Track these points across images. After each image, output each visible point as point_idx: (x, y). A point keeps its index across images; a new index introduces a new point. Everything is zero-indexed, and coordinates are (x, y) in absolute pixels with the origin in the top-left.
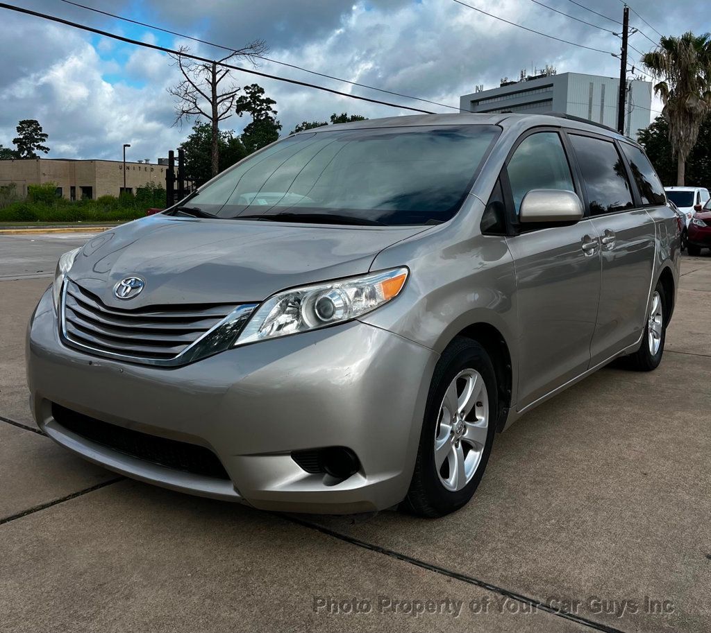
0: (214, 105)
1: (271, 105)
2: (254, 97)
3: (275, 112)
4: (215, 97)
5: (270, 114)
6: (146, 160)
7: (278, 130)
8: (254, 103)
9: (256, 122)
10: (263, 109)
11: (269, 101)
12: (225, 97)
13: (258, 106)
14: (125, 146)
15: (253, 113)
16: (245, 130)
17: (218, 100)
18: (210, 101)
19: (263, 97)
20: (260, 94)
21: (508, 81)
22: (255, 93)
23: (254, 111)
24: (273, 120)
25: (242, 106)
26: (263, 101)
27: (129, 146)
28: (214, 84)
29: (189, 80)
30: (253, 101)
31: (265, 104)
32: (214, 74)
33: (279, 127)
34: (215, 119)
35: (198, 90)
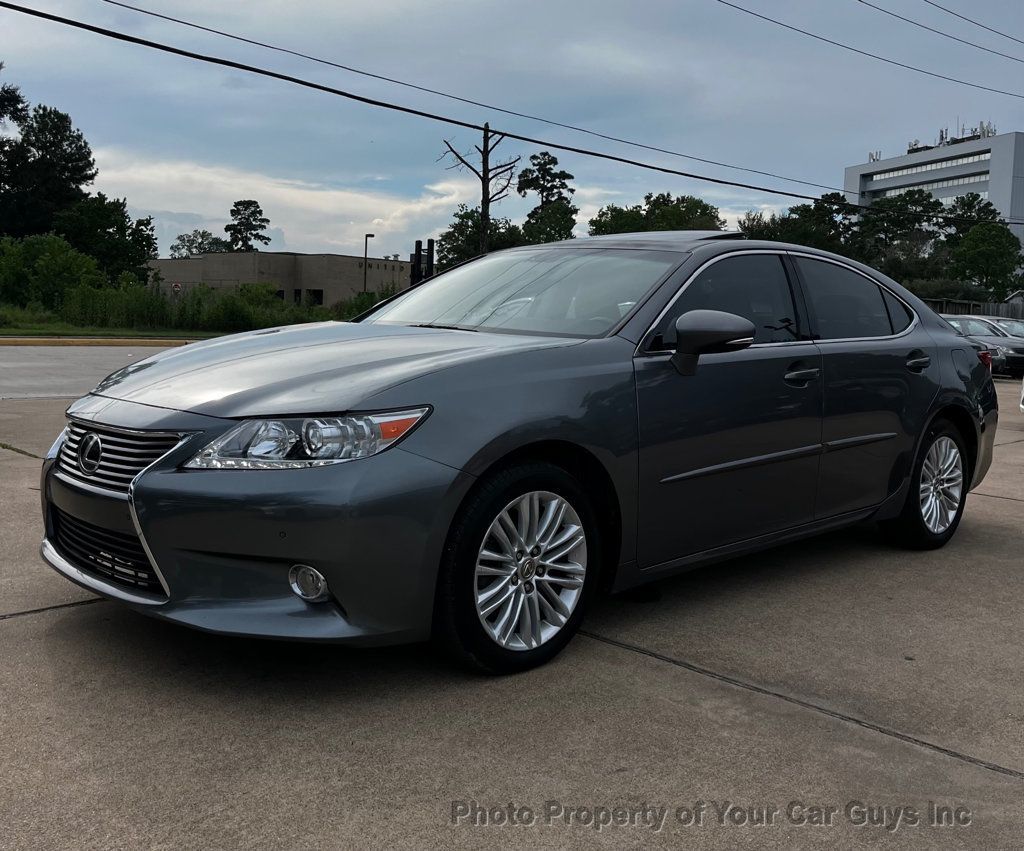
0: (485, 181)
1: (567, 182)
2: (544, 170)
3: (572, 191)
4: (486, 170)
5: (565, 193)
6: (396, 256)
7: (574, 217)
8: (544, 179)
9: (546, 203)
10: (556, 187)
11: (564, 176)
12: (500, 170)
13: (549, 182)
14: (367, 236)
15: (542, 192)
16: (529, 215)
17: (490, 176)
18: (479, 176)
19: (556, 169)
20: (552, 166)
21: (920, 146)
22: (546, 164)
23: (543, 189)
24: (569, 202)
25: (525, 183)
26: (555, 176)
27: (372, 236)
28: (485, 153)
29: (452, 150)
30: (543, 176)
31: (557, 180)
32: (486, 139)
33: (575, 211)
34: (486, 201)
35: (463, 161)
